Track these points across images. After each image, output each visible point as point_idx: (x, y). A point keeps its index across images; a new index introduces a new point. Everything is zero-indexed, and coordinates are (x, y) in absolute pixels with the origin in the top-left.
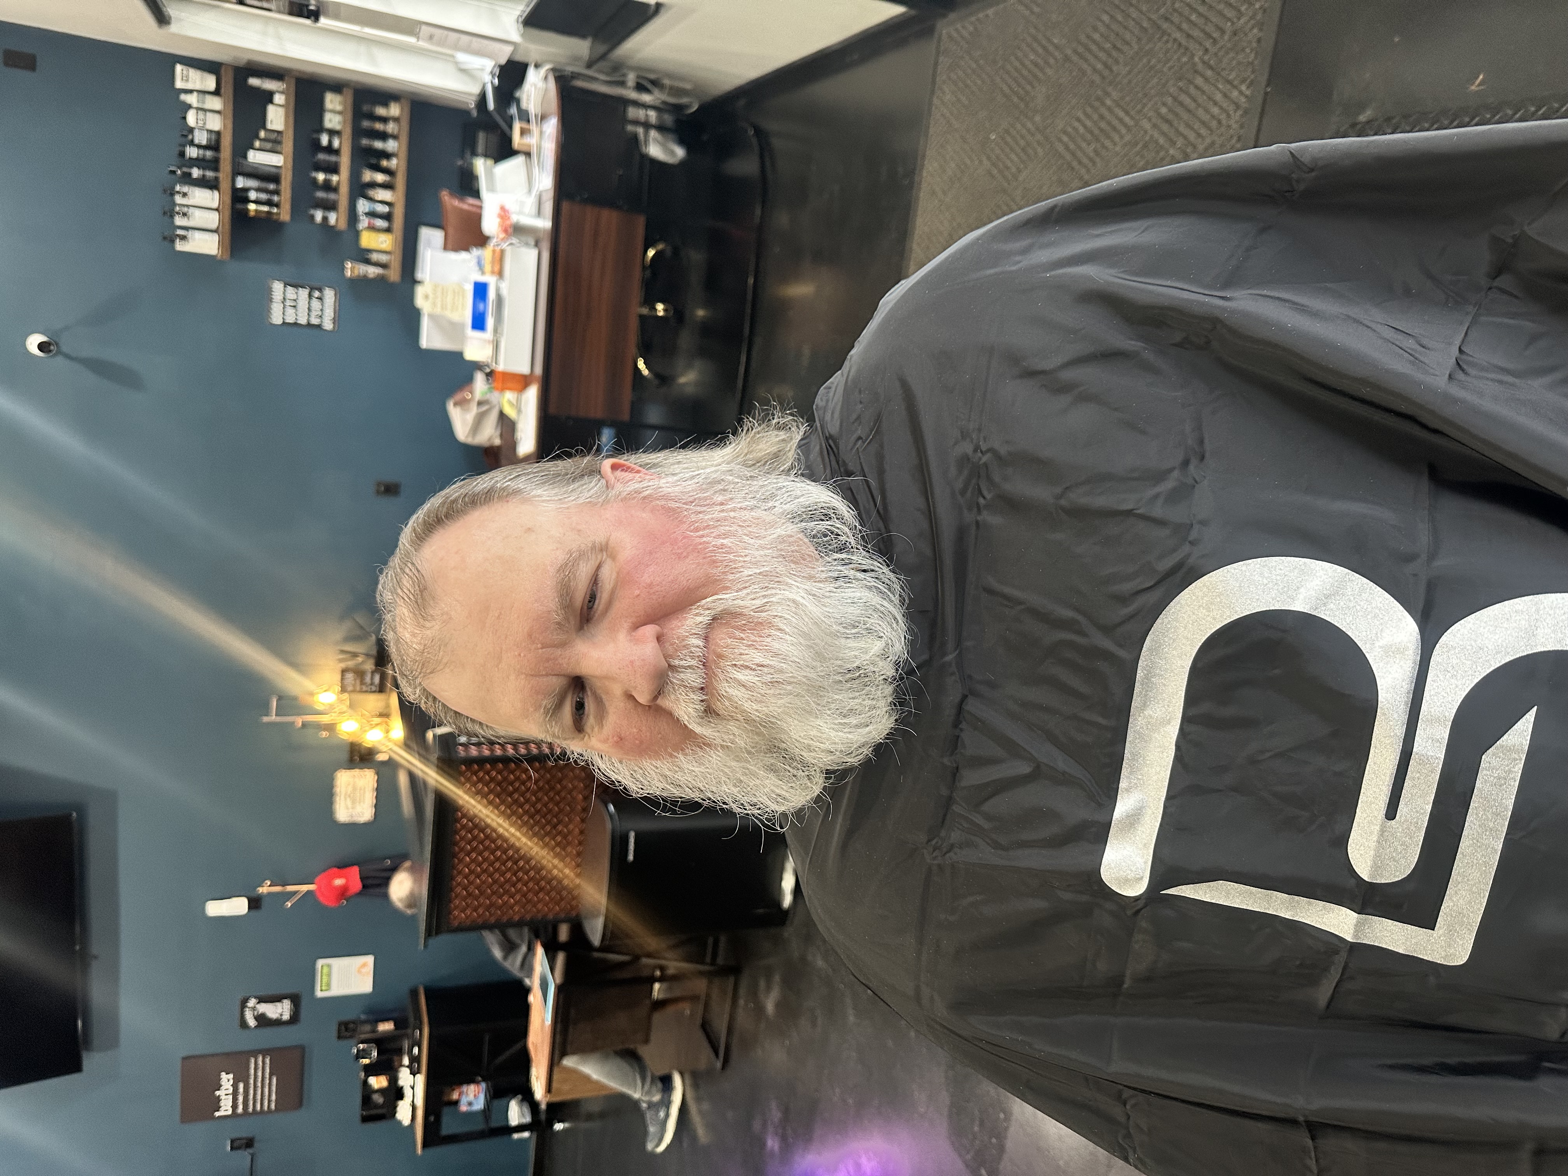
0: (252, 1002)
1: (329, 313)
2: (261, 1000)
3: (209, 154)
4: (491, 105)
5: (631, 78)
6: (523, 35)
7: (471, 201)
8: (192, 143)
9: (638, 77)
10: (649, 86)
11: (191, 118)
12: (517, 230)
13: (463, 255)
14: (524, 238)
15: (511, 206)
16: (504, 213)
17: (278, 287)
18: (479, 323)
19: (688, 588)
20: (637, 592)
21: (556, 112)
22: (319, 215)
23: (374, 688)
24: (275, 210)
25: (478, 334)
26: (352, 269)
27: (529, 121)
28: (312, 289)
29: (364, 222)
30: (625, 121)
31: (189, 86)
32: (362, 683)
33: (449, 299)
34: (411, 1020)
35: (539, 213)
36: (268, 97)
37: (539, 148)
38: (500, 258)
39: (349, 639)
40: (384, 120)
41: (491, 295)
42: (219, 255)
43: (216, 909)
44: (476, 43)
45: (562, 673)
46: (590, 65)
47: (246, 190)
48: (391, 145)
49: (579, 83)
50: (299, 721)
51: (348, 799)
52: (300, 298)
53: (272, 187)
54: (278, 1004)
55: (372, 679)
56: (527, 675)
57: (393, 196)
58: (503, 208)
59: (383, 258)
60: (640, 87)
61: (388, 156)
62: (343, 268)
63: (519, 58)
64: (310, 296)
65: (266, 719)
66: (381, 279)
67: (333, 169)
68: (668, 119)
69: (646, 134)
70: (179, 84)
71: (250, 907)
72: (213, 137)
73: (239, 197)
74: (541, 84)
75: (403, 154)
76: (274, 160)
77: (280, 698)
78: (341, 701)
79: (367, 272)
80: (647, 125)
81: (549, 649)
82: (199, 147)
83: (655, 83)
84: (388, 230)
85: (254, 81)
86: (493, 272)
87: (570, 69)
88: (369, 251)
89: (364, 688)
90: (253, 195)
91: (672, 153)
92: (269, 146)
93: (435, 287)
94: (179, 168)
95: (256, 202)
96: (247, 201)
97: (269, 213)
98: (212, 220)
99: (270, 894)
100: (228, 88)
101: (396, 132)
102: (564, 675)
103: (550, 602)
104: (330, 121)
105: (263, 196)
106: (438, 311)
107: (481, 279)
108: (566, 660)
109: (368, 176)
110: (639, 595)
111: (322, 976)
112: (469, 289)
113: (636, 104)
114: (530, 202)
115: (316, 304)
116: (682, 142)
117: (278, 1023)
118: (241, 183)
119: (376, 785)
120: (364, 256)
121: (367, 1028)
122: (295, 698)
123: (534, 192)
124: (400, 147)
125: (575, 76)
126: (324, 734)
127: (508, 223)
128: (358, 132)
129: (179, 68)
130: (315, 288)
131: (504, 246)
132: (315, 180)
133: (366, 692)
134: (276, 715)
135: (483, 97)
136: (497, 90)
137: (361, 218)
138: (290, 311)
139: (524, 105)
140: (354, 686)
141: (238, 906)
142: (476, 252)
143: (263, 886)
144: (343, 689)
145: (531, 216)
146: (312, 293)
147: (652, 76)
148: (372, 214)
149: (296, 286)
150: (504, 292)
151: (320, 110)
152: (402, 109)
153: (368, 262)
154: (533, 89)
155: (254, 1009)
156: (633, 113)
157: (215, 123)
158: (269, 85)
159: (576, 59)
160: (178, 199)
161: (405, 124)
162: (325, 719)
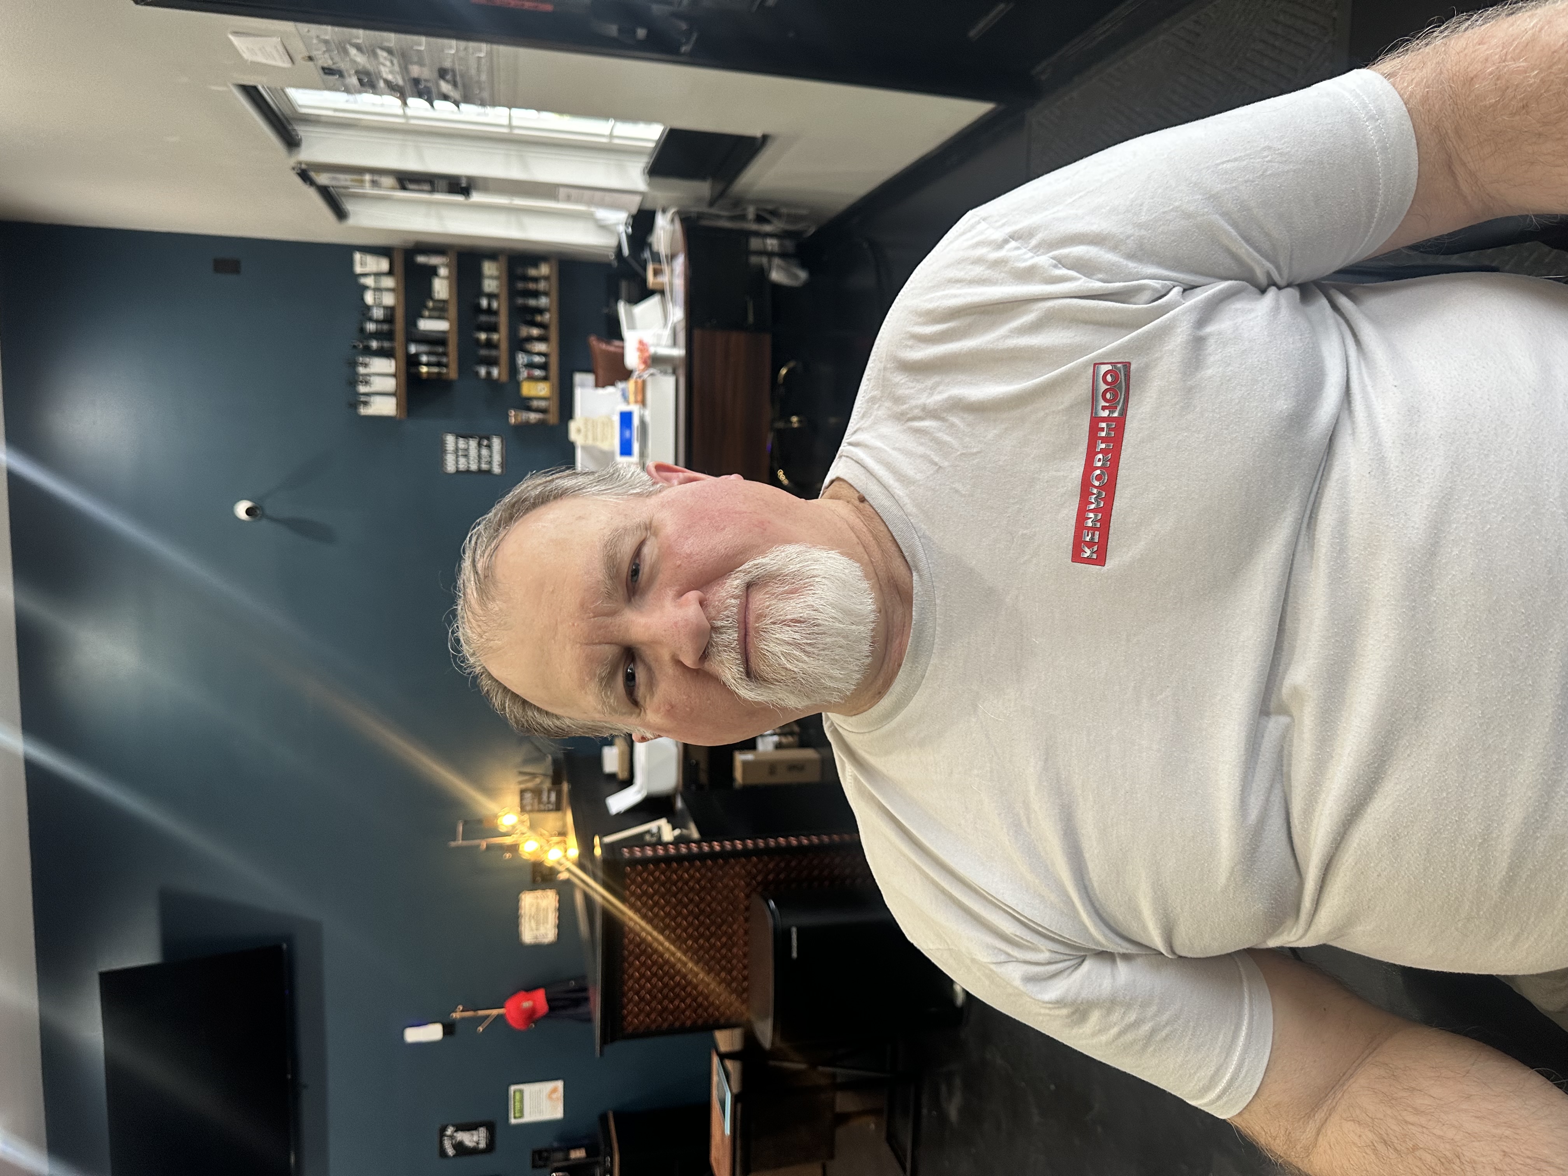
0: (449, 1131)
1: (497, 458)
2: (460, 1128)
3: (385, 327)
4: (626, 251)
5: (751, 212)
6: (649, 185)
7: (617, 343)
8: (371, 319)
9: (758, 209)
10: (768, 216)
11: (369, 298)
12: (655, 361)
13: (610, 390)
14: (663, 367)
15: (649, 339)
16: (642, 347)
17: (450, 440)
18: (626, 450)
19: (726, 555)
20: (679, 562)
21: (683, 249)
22: (483, 371)
23: (551, 807)
24: (444, 370)
25: (625, 460)
26: (514, 417)
27: (660, 262)
28: (481, 438)
29: (524, 373)
30: (749, 253)
31: (367, 270)
32: (540, 802)
33: (599, 430)
34: (602, 1147)
35: (675, 344)
36: (433, 271)
37: (671, 284)
38: (642, 388)
39: (527, 761)
40: (536, 280)
41: (636, 422)
42: (398, 416)
43: (413, 1035)
44: (608, 197)
45: (614, 641)
46: (712, 203)
47: (417, 355)
48: (543, 301)
49: (705, 223)
50: (484, 844)
51: (532, 921)
52: (470, 447)
53: (440, 349)
54: (474, 1132)
55: (549, 797)
56: (581, 644)
57: (548, 347)
58: (641, 343)
59: (543, 404)
60: (760, 219)
61: (540, 311)
62: (507, 416)
63: (648, 206)
64: (480, 445)
65: (453, 844)
66: (541, 423)
67: (492, 328)
68: (790, 245)
69: (770, 262)
70: (358, 269)
71: (445, 1033)
72: (389, 312)
73: (412, 362)
74: (668, 227)
75: (554, 308)
76: (441, 326)
77: (466, 823)
78: (522, 822)
79: (529, 417)
80: (770, 255)
81: (600, 618)
82: (377, 321)
83: (774, 213)
84: (545, 379)
85: (421, 259)
86: (636, 402)
87: (695, 209)
88: (530, 399)
89: (542, 807)
90: (424, 359)
91: (796, 277)
92: (436, 314)
93: (586, 421)
94: (362, 342)
95: (428, 364)
96: (420, 364)
97: (439, 374)
98: (390, 384)
99: (463, 1019)
100: (399, 268)
101: (547, 289)
102: (616, 644)
103: (599, 573)
104: (489, 286)
105: (433, 359)
106: (590, 442)
107: (626, 408)
108: (616, 628)
109: (525, 331)
110: (680, 565)
111: (514, 1102)
112: (616, 419)
113: (757, 234)
114: (667, 333)
115: (485, 452)
116: (803, 265)
117: (474, 1151)
118: (413, 349)
119: (557, 905)
120: (525, 404)
121: (560, 1155)
122: (480, 821)
123: (670, 325)
124: (551, 302)
125: (700, 216)
126: (508, 855)
127: (646, 355)
128: (513, 293)
129: (357, 256)
130: (483, 438)
131: (646, 376)
132: (478, 341)
133: (544, 811)
134: (462, 840)
135: (619, 247)
136: (630, 238)
137: (521, 370)
138: (462, 460)
139: (655, 247)
140: (532, 805)
141: (433, 1032)
142: (621, 385)
143: (456, 1012)
144: (523, 809)
145: (667, 346)
146: (481, 442)
147: (770, 207)
148: (531, 366)
149: (466, 437)
150: (648, 419)
151: (478, 276)
152: (551, 270)
153: (529, 409)
154: (662, 232)
155: (452, 1137)
156: (755, 243)
157: (389, 300)
158: (434, 260)
159: (699, 200)
160: (362, 370)
161: (554, 281)
162: (508, 840)
